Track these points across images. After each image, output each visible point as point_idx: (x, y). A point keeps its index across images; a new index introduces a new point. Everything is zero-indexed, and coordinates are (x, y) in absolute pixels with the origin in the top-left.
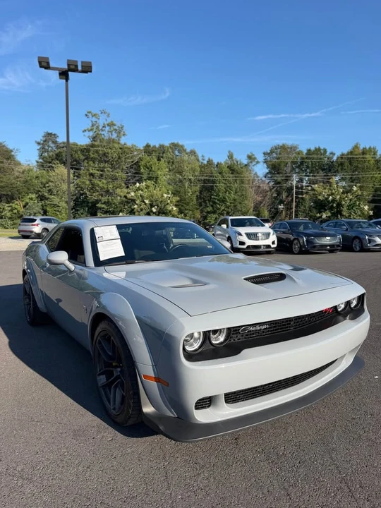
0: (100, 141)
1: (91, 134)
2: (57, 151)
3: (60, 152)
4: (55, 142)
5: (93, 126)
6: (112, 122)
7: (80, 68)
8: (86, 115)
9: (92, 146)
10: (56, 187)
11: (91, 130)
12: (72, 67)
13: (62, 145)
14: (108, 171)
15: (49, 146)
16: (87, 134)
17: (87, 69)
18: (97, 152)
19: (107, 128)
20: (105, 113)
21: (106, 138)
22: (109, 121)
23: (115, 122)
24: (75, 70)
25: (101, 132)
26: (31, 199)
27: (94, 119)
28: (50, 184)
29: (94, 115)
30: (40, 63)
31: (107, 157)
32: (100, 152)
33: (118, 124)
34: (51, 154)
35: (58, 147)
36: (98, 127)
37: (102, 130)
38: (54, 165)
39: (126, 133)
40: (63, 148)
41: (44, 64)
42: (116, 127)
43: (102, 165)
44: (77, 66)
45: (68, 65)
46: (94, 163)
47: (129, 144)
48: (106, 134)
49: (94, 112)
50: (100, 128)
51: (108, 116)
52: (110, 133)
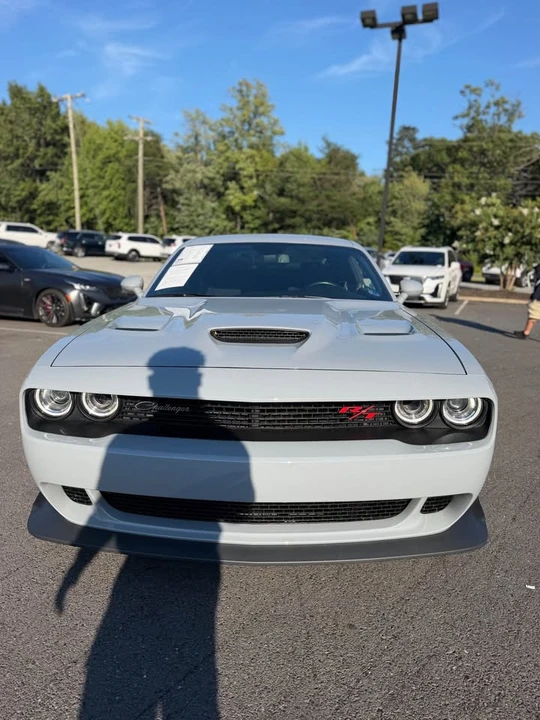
0: (479, 132)
1: (466, 121)
2: (413, 152)
3: (418, 155)
4: (412, 140)
5: (470, 107)
6: (502, 98)
7: (420, 17)
8: (462, 92)
9: (466, 140)
10: (402, 206)
11: (467, 115)
12: (409, 17)
13: (423, 143)
14: (484, 178)
15: (403, 147)
16: (458, 122)
17: (431, 15)
18: (470, 150)
19: (493, 109)
20: (492, 84)
21: (490, 124)
22: (498, 96)
23: (507, 98)
24: (414, 21)
25: (482, 117)
26: (368, 224)
27: (473, 97)
28: (394, 201)
29: (473, 91)
30: (363, 20)
31: (486, 156)
32: (475, 149)
33: (512, 100)
34: (404, 157)
35: (416, 147)
36: (478, 108)
37: (484, 113)
38: (404, 174)
39: (524, 113)
40: (423, 147)
41: (370, 21)
42: (507, 106)
43: (475, 169)
44: (415, 14)
45: (403, 16)
46: (463, 166)
47: (527, 132)
48: (488, 119)
49: (474, 86)
50: (482, 109)
51: (498, 88)
52: (496, 117)
